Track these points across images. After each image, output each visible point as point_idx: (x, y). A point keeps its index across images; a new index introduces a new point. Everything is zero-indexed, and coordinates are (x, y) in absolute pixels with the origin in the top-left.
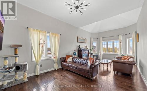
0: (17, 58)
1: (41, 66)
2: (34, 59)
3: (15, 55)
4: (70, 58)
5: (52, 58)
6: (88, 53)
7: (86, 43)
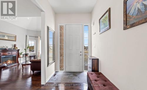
6: (17, 54)
7: (16, 41)
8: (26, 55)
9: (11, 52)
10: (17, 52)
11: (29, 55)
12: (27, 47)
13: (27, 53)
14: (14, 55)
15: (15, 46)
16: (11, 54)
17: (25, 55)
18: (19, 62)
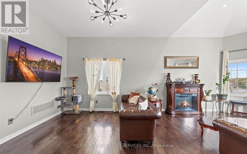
0: (75, 90)
1: (97, 102)
2: (89, 94)
3: (73, 86)
4: (135, 97)
5: (111, 94)
6: (199, 93)
7: (198, 68)
8: (221, 97)
9: (188, 89)
10: (199, 89)
11: (228, 99)
12: (223, 78)
13: (222, 93)
14: (193, 95)
15: (196, 77)
16: (187, 92)
17: (217, 98)
18: (204, 110)
